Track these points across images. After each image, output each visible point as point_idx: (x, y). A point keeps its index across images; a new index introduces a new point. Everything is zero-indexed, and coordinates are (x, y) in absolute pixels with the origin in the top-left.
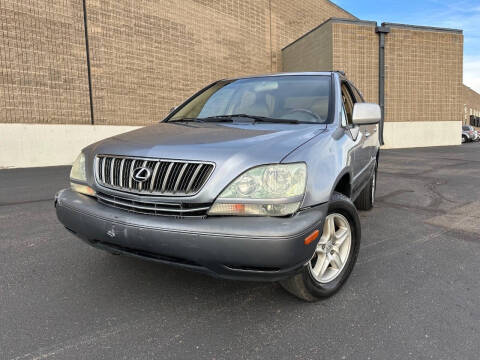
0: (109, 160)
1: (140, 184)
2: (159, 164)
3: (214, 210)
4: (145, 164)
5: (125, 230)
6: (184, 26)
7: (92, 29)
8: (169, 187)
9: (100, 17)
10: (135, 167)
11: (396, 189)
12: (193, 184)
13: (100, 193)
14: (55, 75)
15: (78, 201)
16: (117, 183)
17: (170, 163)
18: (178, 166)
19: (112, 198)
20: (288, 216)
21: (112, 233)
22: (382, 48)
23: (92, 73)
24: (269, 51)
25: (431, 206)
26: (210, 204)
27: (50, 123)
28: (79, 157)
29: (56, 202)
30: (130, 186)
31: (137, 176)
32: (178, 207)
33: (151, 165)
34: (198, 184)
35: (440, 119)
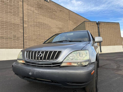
0: (30, 52)
1: (39, 58)
2: (45, 52)
3: (63, 65)
4: (41, 52)
5: (35, 73)
6: (48, 24)
7: (25, 25)
8: (48, 59)
9: (27, 22)
10: (38, 53)
11: (106, 63)
12: (56, 57)
13: (26, 62)
14: (15, 36)
15: (20, 65)
16: (32, 58)
17: (48, 51)
18: (51, 52)
19: (30, 63)
20: (85, 66)
21: (30, 74)
22: (98, 28)
23: (24, 36)
24: (70, 30)
25: (117, 68)
26: (61, 63)
27: (13, 48)
28: (20, 53)
29: (13, 66)
30: (36, 59)
31: (38, 56)
32: (51, 65)
33: (43, 52)
34: (57, 57)
35: (116, 45)
